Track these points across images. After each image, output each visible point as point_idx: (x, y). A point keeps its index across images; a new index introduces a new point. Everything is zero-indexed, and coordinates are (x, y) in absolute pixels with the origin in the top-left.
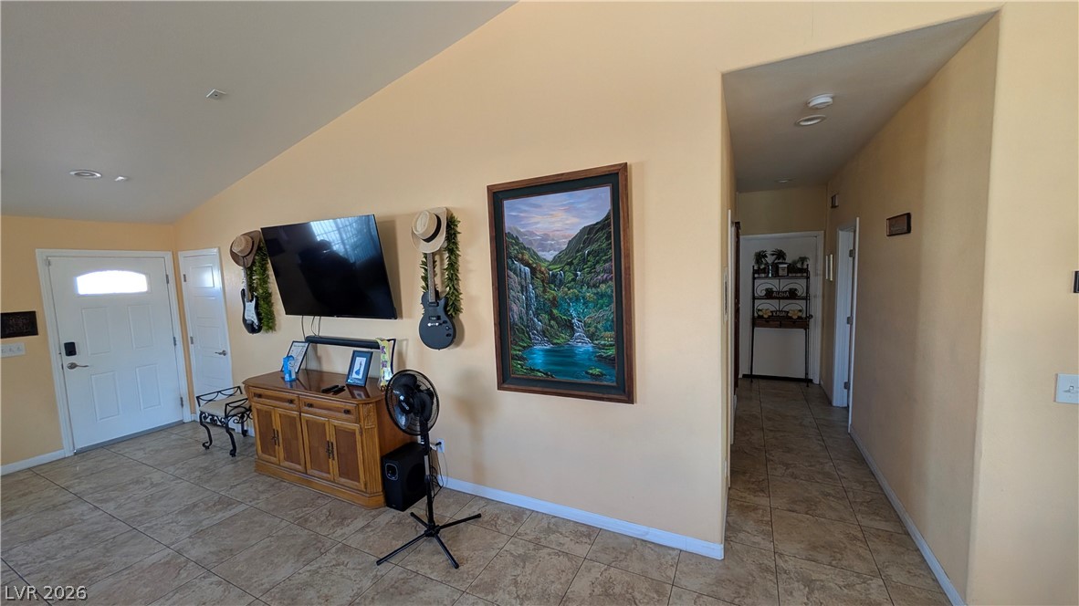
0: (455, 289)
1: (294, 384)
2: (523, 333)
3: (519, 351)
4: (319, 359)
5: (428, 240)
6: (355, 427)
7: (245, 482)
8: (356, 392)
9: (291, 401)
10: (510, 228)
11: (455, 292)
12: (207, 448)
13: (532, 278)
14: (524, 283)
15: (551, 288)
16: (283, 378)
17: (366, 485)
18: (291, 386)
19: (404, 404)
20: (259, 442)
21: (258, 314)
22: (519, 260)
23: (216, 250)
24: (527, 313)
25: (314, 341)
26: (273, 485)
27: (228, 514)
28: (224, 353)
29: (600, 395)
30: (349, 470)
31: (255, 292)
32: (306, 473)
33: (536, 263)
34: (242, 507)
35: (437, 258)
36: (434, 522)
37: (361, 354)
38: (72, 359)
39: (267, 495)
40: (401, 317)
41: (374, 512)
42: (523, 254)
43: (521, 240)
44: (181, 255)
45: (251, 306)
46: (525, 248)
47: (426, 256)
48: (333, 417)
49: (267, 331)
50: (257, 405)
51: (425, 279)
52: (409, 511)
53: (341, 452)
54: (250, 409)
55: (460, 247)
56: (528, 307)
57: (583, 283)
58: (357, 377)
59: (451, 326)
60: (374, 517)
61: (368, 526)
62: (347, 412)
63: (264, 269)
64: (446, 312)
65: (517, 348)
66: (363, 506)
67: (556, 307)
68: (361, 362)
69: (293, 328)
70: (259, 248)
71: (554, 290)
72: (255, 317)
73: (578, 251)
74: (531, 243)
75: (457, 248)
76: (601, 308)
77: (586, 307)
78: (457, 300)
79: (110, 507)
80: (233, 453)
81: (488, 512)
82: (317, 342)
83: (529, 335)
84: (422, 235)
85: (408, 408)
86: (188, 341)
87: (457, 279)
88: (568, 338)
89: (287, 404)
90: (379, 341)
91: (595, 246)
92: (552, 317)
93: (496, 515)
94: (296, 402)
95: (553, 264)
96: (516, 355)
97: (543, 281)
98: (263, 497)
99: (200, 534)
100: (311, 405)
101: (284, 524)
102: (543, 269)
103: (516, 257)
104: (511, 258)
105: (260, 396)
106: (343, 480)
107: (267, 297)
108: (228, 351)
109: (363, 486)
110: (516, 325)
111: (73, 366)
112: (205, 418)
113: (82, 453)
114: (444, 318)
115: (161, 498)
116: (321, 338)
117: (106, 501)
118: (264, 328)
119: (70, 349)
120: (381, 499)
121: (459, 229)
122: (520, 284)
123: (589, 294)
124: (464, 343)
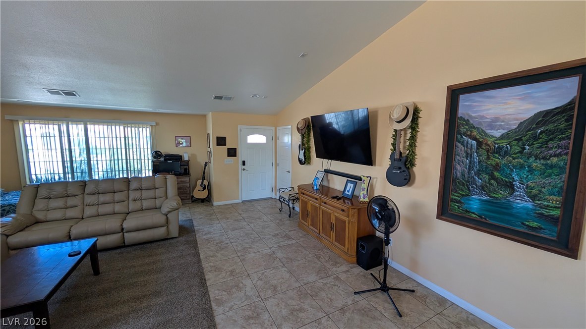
0: (413, 152)
1: (318, 191)
2: (464, 185)
3: (458, 197)
4: (328, 181)
5: (399, 122)
6: (347, 219)
7: (294, 230)
8: (346, 201)
9: (317, 199)
10: (463, 114)
11: (413, 154)
12: (280, 211)
13: (477, 149)
14: (469, 151)
15: (495, 157)
16: (313, 187)
17: (348, 250)
18: (317, 192)
19: (378, 214)
20: (301, 214)
21: (305, 156)
22: (467, 136)
23: (290, 126)
24: (469, 173)
25: (327, 172)
26: (305, 235)
27: (289, 242)
28: (289, 172)
29: (536, 244)
30: (340, 239)
31: (304, 147)
32: (319, 234)
33: (483, 138)
34: (294, 242)
35: (402, 133)
36: (386, 284)
37: (352, 182)
38: (244, 167)
39: (304, 239)
40: (375, 165)
41: (351, 265)
42: (471, 132)
43: (471, 122)
44: (278, 128)
45: (302, 152)
46: (474, 127)
47: (396, 131)
48: (335, 211)
49: (307, 164)
50: (302, 197)
51: (394, 145)
52: (369, 271)
53: (338, 229)
54: (298, 199)
55: (420, 126)
56: (470, 168)
57: (530, 155)
58: (348, 193)
59: (408, 174)
60: (351, 268)
61: (348, 271)
62: (343, 210)
63: (309, 135)
64: (406, 165)
65: (457, 195)
66: (345, 260)
67: (497, 170)
68: (350, 186)
69: (319, 164)
70: (309, 126)
71: (499, 158)
72: (303, 157)
73: (529, 130)
74: (480, 123)
75: (418, 127)
76: (550, 175)
77: (531, 174)
78: (413, 159)
79: (252, 225)
80: (290, 216)
81: (419, 291)
82: (329, 173)
83: (469, 188)
84: (396, 119)
85: (380, 217)
86: (277, 165)
87: (415, 146)
88: (507, 195)
89: (314, 200)
90: (362, 177)
91: (551, 127)
92: (493, 177)
93: (425, 295)
94: (319, 200)
95: (500, 139)
96: (455, 199)
97: (488, 151)
98: (302, 239)
99: (280, 247)
100: (325, 203)
101: (310, 255)
102: (489, 142)
103: (465, 134)
104: (460, 134)
105: (303, 194)
106: (336, 244)
107: (309, 148)
108: (291, 172)
109: (346, 250)
110: (458, 179)
111: (244, 170)
112: (281, 198)
113: (244, 202)
114: (403, 168)
115: (267, 227)
116: (330, 171)
117: (251, 223)
118: (306, 163)
119: (244, 163)
120: (355, 259)
121: (420, 115)
122: (466, 152)
123: (537, 164)
124: (414, 185)
